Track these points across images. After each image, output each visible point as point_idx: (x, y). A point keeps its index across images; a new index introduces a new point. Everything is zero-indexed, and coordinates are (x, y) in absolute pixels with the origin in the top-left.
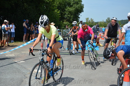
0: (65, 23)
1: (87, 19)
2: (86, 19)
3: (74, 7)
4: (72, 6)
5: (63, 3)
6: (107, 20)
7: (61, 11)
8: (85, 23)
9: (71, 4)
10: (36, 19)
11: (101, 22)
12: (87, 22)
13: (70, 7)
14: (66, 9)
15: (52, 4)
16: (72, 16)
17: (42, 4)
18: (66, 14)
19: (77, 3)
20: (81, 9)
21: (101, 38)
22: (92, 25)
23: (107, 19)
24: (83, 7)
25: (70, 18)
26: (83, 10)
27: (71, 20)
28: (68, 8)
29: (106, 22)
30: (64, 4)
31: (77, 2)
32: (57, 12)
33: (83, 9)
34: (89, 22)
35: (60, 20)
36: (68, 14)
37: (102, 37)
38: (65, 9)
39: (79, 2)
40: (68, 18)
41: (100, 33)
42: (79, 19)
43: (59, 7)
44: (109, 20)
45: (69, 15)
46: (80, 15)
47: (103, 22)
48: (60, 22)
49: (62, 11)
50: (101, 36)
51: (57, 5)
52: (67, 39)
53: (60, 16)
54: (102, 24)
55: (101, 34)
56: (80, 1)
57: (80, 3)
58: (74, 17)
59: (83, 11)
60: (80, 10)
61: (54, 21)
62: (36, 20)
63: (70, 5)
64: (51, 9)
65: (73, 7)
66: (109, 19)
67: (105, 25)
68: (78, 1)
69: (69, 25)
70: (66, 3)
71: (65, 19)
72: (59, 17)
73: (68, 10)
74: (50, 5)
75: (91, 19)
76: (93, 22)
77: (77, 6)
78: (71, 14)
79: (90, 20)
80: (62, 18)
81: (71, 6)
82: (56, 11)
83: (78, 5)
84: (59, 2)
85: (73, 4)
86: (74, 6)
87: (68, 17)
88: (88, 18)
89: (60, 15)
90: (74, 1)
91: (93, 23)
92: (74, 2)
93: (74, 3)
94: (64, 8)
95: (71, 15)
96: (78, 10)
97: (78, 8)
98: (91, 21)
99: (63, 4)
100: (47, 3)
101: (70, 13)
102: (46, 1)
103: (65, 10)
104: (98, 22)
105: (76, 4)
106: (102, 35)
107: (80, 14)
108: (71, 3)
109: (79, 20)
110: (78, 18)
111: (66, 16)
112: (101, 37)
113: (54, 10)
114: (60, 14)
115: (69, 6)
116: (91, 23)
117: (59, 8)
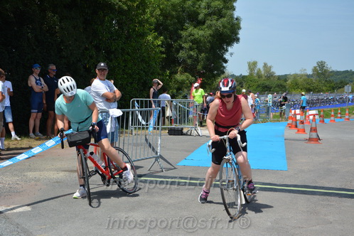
0: (179, 77)
1: (252, 66)
2: (249, 64)
3: (210, 27)
4: (203, 23)
5: (174, 13)
6: (315, 69)
7: (166, 38)
8: (244, 77)
9: (201, 17)
10: (86, 62)
11: (295, 76)
12: (251, 74)
13: (195, 27)
14: (184, 33)
15: (137, 15)
16: (203, 55)
17: (104, 16)
18: (182, 48)
19: (219, 14)
20: (233, 33)
21: (296, 126)
22: (267, 83)
23: (315, 67)
24: (239, 28)
25: (197, 60)
26: (239, 36)
27: (199, 67)
28: (190, 29)
29: (312, 76)
30: (178, 17)
31: (220, 11)
32: (154, 40)
33: (238, 34)
34: (259, 76)
35: (163, 69)
36: (191, 49)
37: (300, 126)
38: (182, 32)
39: (224, 11)
40: (189, 61)
41: (293, 111)
42: (225, 65)
43: (161, 25)
44: (322, 69)
45: (192, 53)
46: (227, 51)
48: (162, 75)
49: (171, 39)
50: (296, 120)
51: (153, 20)
52: (182, 129)
53: (164, 56)
54: (300, 81)
55: (295, 114)
56: (228, 8)
57: (229, 12)
58: (208, 59)
59: (238, 40)
60: (228, 35)
61: (144, 71)
62: (85, 67)
63: (197, 19)
64: (135, 30)
65: (205, 26)
66: (321, 65)
67: (308, 86)
68: (221, 7)
70: (184, 12)
71: (180, 64)
72: (159, 58)
73: (191, 35)
74: (132, 20)
75: (265, 64)
76: (270, 76)
77: (219, 22)
78: (197, 48)
79: (262, 69)
80: (171, 62)
81: (199, 23)
82: (150, 38)
83: (222, 20)
84: (160, 10)
85: (206, 15)
86: (208, 22)
87: (190, 57)
88: (255, 64)
89: (162, 53)
90: (209, 6)
91: (272, 79)
92: (210, 11)
93: (210, 14)
94: (177, 29)
95: (200, 51)
96: (221, 35)
97: (221, 29)
98: (263, 73)
99: (173, 17)
100: (121, 11)
101: (195, 46)
102: (120, 6)
103: (180, 37)
104: (286, 75)
105: (216, 17)
106: (298, 117)
108: (199, 14)
109: (224, 67)
110: (221, 61)
111: (182, 54)
112: (294, 124)
113: (143, 35)
114: (163, 50)
115: (192, 21)
116: (264, 78)
117: (160, 28)
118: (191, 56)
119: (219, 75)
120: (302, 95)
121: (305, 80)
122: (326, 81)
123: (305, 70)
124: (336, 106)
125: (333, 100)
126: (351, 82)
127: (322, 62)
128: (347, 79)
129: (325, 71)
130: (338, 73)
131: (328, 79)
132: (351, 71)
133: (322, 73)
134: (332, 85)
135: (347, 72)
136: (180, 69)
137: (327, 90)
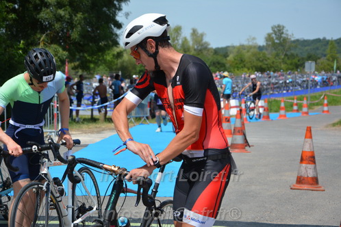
1: (174, 32)
6: (269, 38)
16: (79, 15)
18: (47, 5)
23: (269, 35)
27: (75, 35)
34: (186, 49)
35: (14, 38)
36: (60, 5)
40: (57, 26)
42: (118, 32)
44: (279, 37)
45: (61, 12)
46: (120, 9)
47: (250, 47)
48: (12, 47)
54: (247, 55)
66: (279, 30)
67: (260, 64)
69: (63, 62)
71: (43, 33)
72: (5, 19)
76: (202, 48)
78: (71, 4)
87: (59, 19)
88: (177, 30)
89: (14, 10)
91: (205, 52)
95: (75, 9)
98: (191, 43)
107: (123, 5)
109: (117, 35)
110: (111, 25)
111: (44, 15)
116: (193, 52)
118: (61, 17)
119: (108, 47)
120: (225, 77)
121: (254, 55)
122: (286, 55)
123: (254, 39)
124: (297, 92)
125: (294, 84)
126: (325, 56)
127: (279, 26)
128: (318, 52)
129: (285, 40)
130: (305, 43)
131: (288, 53)
132: (324, 39)
133: (280, 44)
134: (296, 60)
135: (318, 41)
136: (43, 37)
137: (287, 70)
